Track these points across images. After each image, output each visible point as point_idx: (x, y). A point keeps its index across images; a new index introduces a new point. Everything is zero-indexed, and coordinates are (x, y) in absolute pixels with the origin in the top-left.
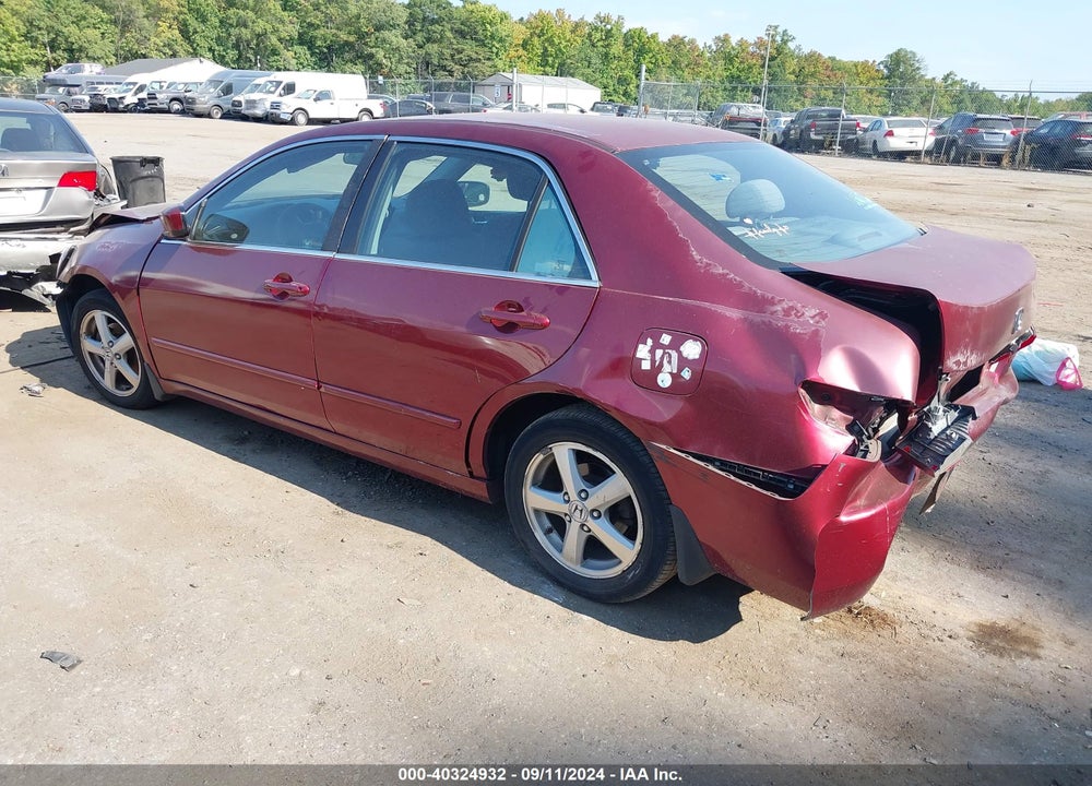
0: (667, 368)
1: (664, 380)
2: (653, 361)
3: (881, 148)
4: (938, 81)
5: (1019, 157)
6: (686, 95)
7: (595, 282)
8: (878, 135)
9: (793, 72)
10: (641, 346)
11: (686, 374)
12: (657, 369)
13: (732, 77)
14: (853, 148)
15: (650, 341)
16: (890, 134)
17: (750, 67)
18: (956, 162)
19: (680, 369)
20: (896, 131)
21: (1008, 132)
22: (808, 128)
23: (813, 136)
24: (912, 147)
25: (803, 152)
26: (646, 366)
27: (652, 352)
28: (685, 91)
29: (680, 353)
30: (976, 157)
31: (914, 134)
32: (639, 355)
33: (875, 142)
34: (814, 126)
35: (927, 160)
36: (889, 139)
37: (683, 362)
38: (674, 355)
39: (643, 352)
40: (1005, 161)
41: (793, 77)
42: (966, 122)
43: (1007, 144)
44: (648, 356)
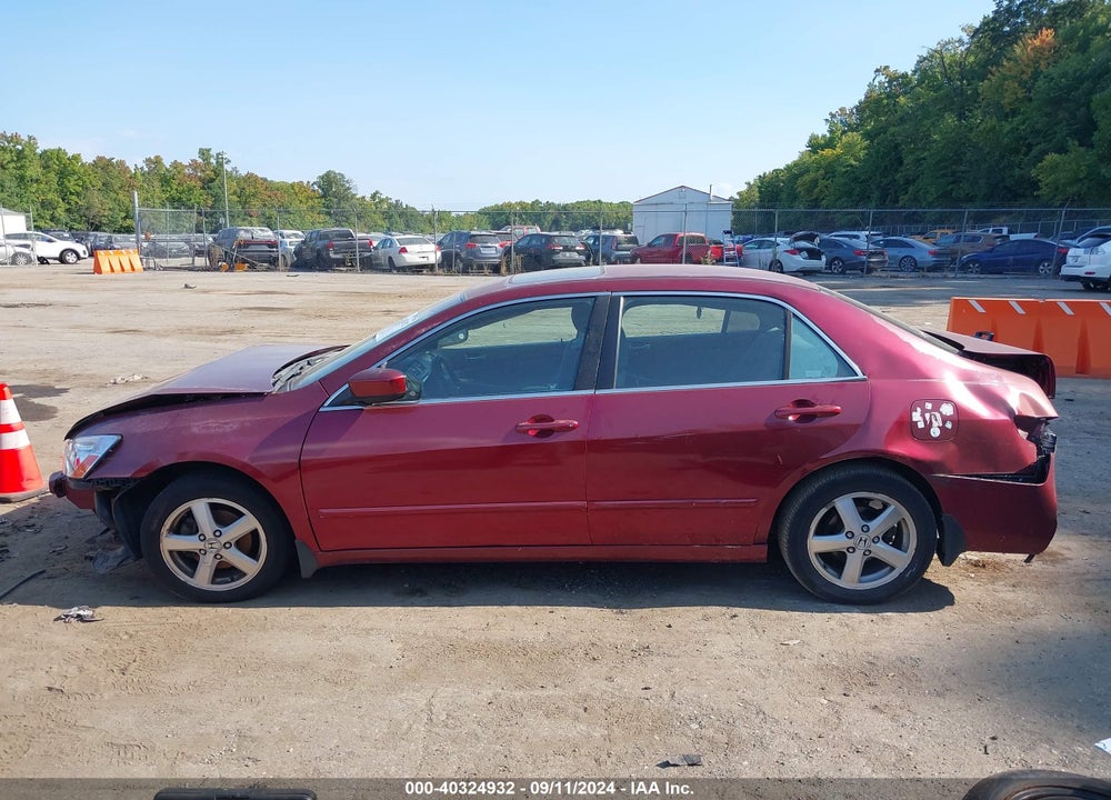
0: (935, 424)
1: (935, 432)
2: (925, 421)
3: (398, 263)
4: (367, 199)
5: (512, 266)
6: (126, 217)
7: (861, 376)
8: (393, 252)
9: (235, 193)
10: (914, 414)
11: (949, 425)
12: (929, 426)
13: (173, 199)
14: (370, 264)
15: (919, 409)
16: (404, 250)
17: (190, 189)
18: (465, 272)
19: (944, 422)
20: (408, 247)
21: (497, 245)
22: (327, 248)
23: (332, 255)
24: (424, 261)
25: (325, 270)
26: (921, 425)
27: (923, 415)
28: (123, 215)
29: (941, 413)
30: (480, 267)
31: (423, 251)
32: (914, 419)
33: (390, 258)
34: (332, 246)
35: (441, 271)
36: (404, 255)
37: (945, 419)
38: (938, 415)
39: (916, 416)
40: (503, 269)
41: (235, 198)
42: (463, 238)
43: (499, 255)
44: (921, 419)
